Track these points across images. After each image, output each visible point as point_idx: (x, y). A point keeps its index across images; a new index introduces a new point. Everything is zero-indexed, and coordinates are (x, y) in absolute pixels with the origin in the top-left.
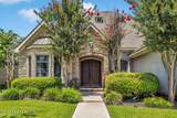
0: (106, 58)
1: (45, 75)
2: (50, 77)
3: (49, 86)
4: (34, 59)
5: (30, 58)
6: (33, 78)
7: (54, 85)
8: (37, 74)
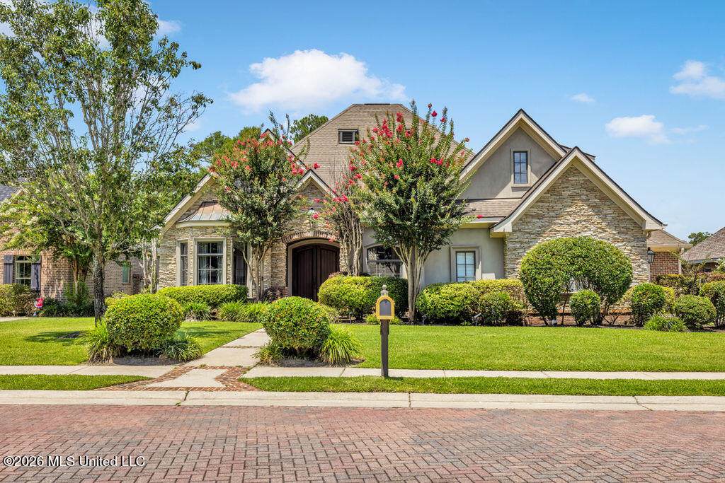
0: (343, 246)
1: (214, 278)
2: (225, 285)
3: (226, 300)
4: (192, 248)
5: (184, 246)
6: (192, 286)
7: (235, 298)
8: (200, 278)
